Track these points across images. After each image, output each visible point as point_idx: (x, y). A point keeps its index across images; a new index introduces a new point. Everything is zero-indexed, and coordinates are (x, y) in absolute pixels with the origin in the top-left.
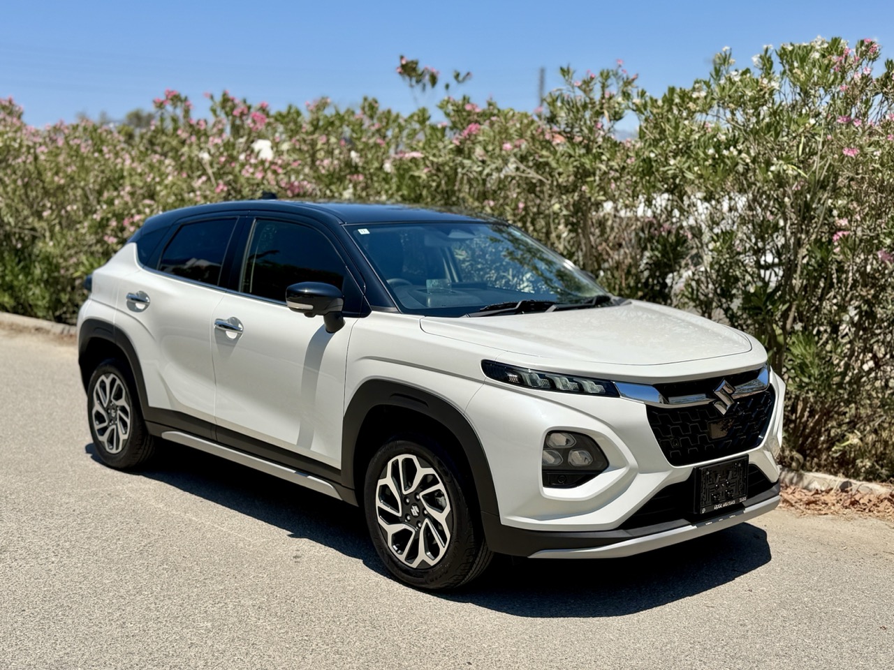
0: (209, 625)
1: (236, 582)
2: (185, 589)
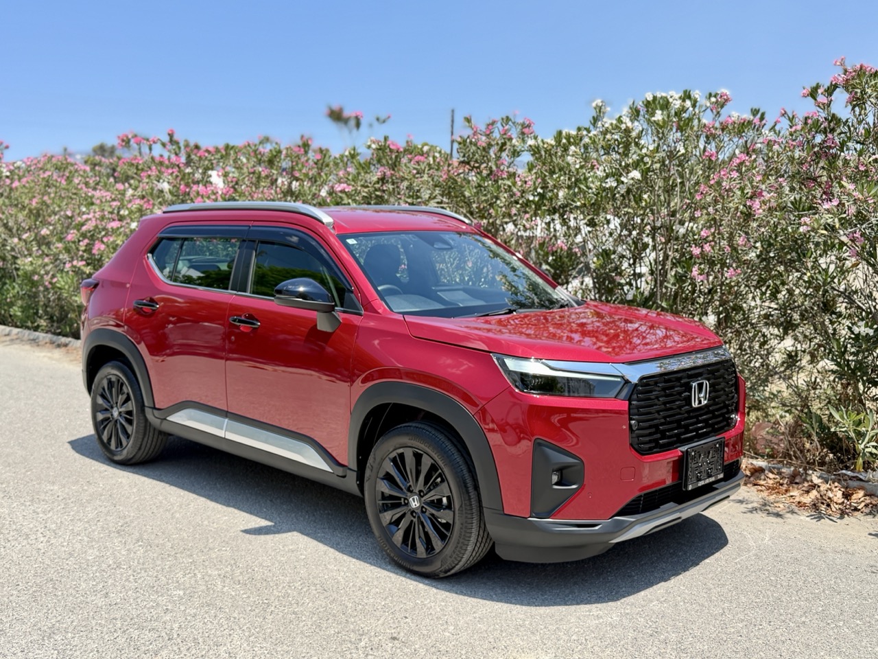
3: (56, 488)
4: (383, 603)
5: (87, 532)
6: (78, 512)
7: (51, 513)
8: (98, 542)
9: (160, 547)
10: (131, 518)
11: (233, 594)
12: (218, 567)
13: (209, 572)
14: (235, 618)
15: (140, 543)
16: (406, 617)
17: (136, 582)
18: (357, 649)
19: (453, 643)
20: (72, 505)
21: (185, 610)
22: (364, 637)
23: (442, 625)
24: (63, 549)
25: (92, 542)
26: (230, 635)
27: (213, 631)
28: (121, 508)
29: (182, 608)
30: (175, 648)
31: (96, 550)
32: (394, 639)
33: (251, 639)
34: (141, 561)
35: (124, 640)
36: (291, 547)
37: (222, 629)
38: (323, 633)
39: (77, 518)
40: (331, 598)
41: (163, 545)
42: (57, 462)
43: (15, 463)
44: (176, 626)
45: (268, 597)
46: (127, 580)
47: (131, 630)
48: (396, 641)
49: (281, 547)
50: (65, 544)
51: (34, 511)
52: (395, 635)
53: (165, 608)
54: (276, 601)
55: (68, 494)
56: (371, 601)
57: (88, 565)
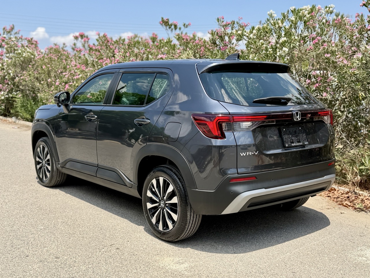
3: (17, 186)
4: (122, 236)
5: (19, 203)
7: (9, 196)
8: (21, 207)
9: (45, 210)
10: (40, 199)
11: (63, 229)
12: (63, 219)
13: (59, 220)
15: (38, 209)
16: (128, 241)
17: (27, 223)
18: (100, 251)
19: (141, 252)
20: (20, 193)
21: (40, 234)
22: (105, 247)
23: (141, 245)
24: (6, 209)
25: (19, 207)
26: (52, 244)
27: (46, 242)
28: (38, 195)
29: (39, 233)
30: (27, 248)
31: (18, 210)
33: (59, 246)
34: (34, 215)
35: (9, 243)
36: (98, 213)
37: (50, 242)
38: (90, 245)
39: (19, 198)
40: (102, 233)
41: (46, 210)
42: (23, 177)
43: (6, 177)
44: (32, 239)
45: (76, 231)
46: (24, 222)
47: (14, 240)
48: (118, 250)
49: (94, 213)
50: (8, 208)
52: (119, 247)
53: (33, 232)
54: (79, 232)
55: (20, 189)
56: (118, 234)
57: (12, 216)
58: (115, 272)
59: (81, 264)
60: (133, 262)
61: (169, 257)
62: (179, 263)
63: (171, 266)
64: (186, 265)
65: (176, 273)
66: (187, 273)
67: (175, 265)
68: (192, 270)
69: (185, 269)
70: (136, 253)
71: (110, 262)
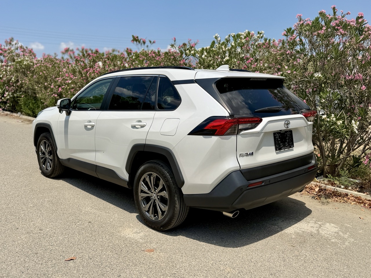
0: (32, 205)
1: (47, 194)
2: (31, 196)
3: (15, 171)
5: (16, 185)
6: (17, 179)
8: (17, 189)
11: (48, 206)
13: (45, 199)
14: (43, 214)
15: (30, 190)
16: (99, 216)
18: (75, 224)
19: (108, 224)
23: (109, 219)
25: (15, 189)
27: (33, 217)
30: (18, 222)
31: (14, 191)
32: (89, 222)
34: (26, 195)
36: (78, 193)
39: (16, 181)
41: (37, 190)
42: (21, 163)
43: (7, 163)
44: (23, 215)
46: (18, 201)
47: (8, 216)
49: (75, 193)
50: (6, 189)
51: (3, 179)
52: (91, 221)
53: (24, 209)
55: (18, 174)
56: (92, 211)
57: (8, 196)
58: (85, 241)
59: (59, 235)
60: (100, 232)
61: (130, 228)
62: (137, 233)
63: (130, 236)
64: (142, 234)
65: (133, 241)
66: (141, 241)
67: (133, 235)
68: (146, 238)
69: (141, 237)
70: (104, 226)
71: (83, 233)
